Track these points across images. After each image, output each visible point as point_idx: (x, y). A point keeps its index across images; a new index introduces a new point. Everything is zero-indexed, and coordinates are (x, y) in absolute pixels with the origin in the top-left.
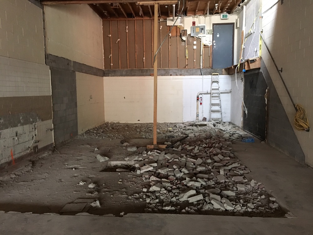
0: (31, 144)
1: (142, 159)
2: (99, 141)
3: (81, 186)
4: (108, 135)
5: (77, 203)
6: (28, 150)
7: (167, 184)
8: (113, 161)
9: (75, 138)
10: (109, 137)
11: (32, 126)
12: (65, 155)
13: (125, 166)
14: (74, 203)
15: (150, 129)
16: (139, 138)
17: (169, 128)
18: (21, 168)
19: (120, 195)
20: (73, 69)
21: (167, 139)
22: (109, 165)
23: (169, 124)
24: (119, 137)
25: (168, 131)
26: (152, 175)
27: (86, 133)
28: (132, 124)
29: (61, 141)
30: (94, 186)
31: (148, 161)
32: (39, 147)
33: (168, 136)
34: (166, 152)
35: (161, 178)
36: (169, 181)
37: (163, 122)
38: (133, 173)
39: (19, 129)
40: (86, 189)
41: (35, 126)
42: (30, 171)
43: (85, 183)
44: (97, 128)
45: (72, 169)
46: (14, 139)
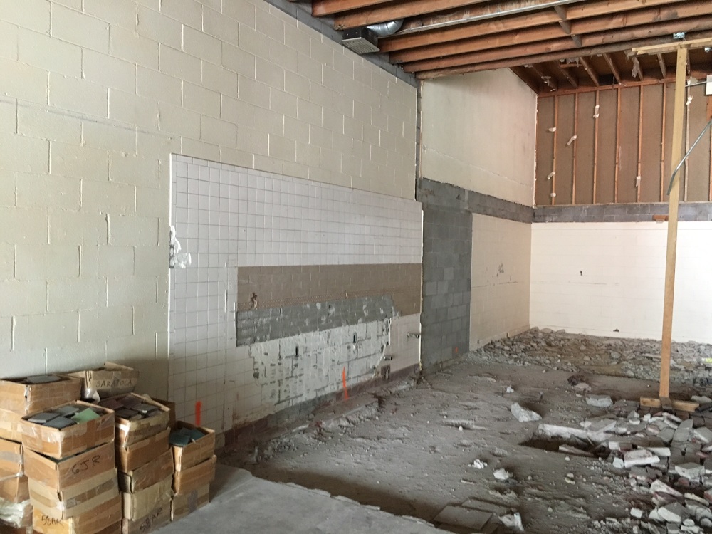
0: (378, 361)
1: (628, 430)
2: (515, 371)
3: (477, 471)
4: (538, 358)
5: (469, 508)
6: (373, 372)
7: (701, 509)
8: (549, 423)
9: (463, 358)
10: (539, 363)
11: (382, 325)
12: (441, 393)
13: (580, 441)
14: (463, 507)
15: (647, 355)
16: (616, 376)
17: (703, 359)
18: (359, 409)
19: (570, 513)
20: (466, 208)
21: (697, 388)
22: (540, 432)
23: (702, 348)
24: (565, 367)
25: (700, 366)
26: (658, 477)
27: (487, 348)
28: (598, 338)
29: (433, 362)
30: (507, 477)
31: (644, 438)
32: (393, 370)
33: (701, 380)
34: (696, 423)
35: (682, 489)
36: (707, 503)
37: (685, 341)
38: (603, 462)
39: (360, 329)
40: (488, 479)
41: (387, 326)
42: (374, 416)
43: (486, 464)
44: (512, 339)
45: (457, 426)
46: (349, 348)
